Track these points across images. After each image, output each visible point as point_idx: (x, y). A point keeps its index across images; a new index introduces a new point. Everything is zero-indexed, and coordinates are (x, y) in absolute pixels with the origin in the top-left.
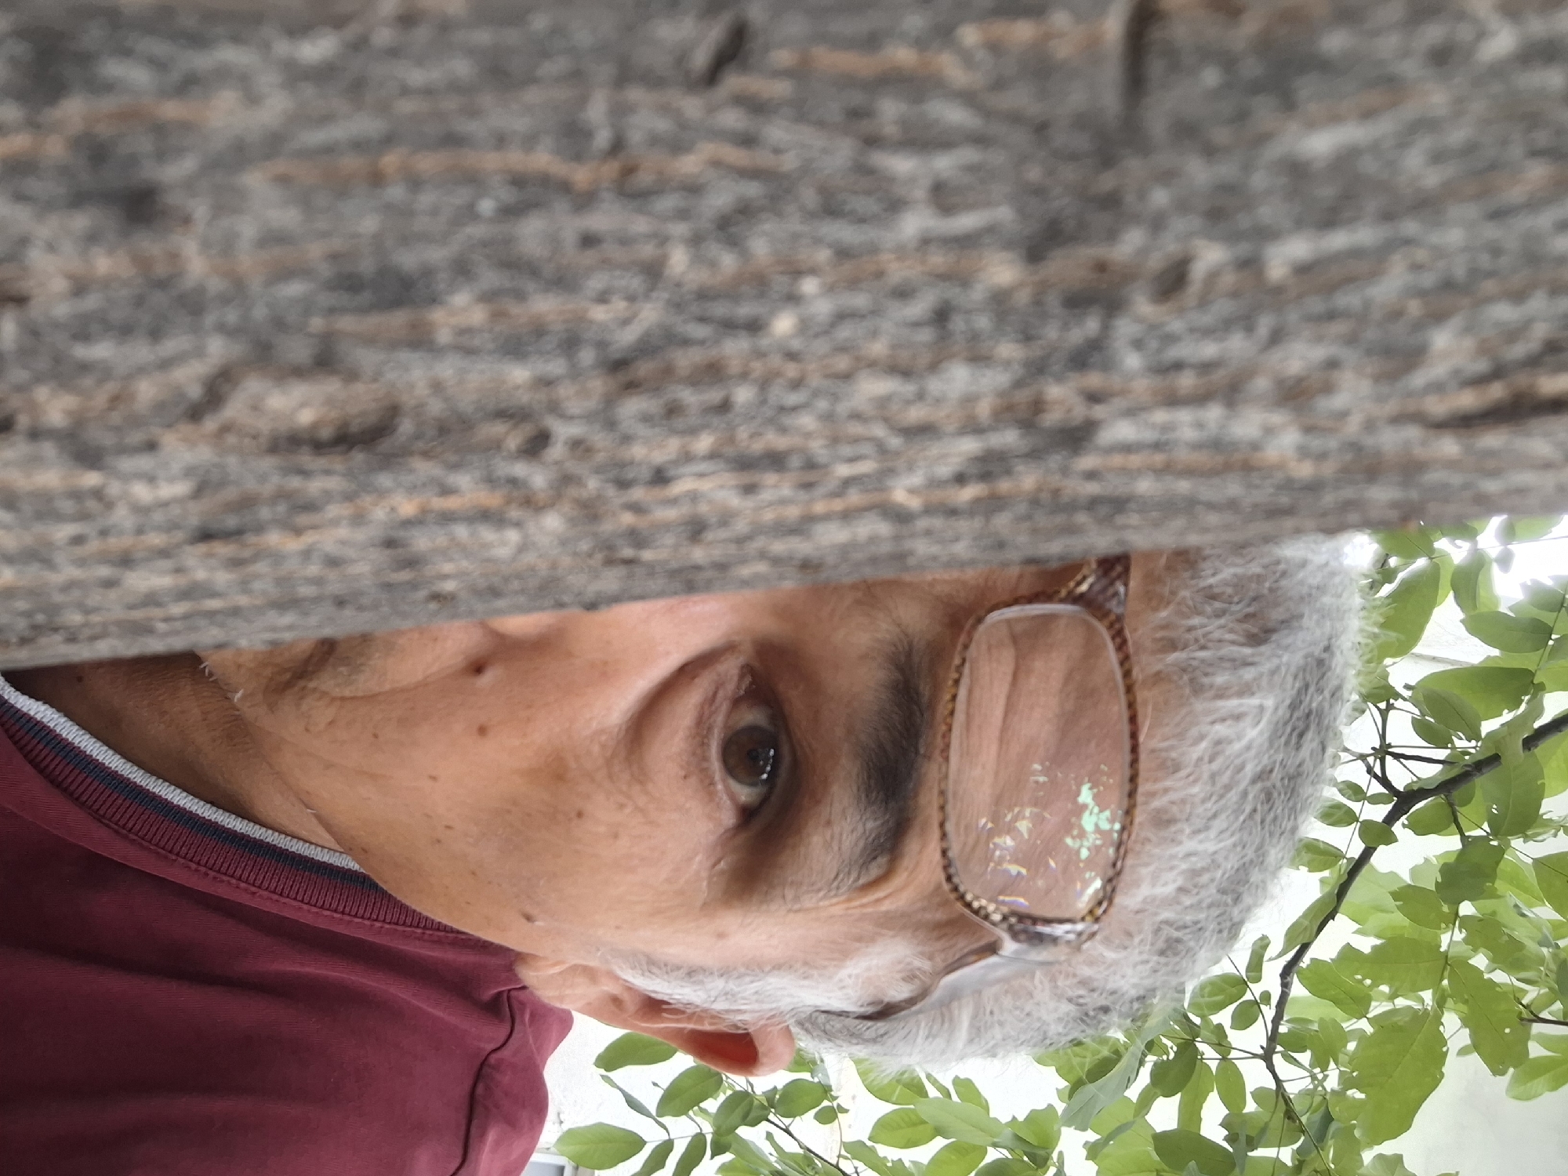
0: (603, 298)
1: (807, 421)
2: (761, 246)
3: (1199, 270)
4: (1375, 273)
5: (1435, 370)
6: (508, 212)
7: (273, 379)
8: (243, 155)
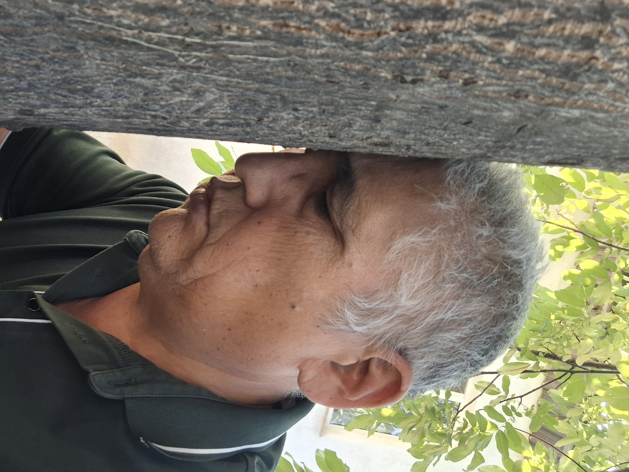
0: (431, 138)
2: (458, 136)
3: (517, 147)
4: (541, 150)
6: (426, 129)
7: (377, 138)
8: (395, 119)
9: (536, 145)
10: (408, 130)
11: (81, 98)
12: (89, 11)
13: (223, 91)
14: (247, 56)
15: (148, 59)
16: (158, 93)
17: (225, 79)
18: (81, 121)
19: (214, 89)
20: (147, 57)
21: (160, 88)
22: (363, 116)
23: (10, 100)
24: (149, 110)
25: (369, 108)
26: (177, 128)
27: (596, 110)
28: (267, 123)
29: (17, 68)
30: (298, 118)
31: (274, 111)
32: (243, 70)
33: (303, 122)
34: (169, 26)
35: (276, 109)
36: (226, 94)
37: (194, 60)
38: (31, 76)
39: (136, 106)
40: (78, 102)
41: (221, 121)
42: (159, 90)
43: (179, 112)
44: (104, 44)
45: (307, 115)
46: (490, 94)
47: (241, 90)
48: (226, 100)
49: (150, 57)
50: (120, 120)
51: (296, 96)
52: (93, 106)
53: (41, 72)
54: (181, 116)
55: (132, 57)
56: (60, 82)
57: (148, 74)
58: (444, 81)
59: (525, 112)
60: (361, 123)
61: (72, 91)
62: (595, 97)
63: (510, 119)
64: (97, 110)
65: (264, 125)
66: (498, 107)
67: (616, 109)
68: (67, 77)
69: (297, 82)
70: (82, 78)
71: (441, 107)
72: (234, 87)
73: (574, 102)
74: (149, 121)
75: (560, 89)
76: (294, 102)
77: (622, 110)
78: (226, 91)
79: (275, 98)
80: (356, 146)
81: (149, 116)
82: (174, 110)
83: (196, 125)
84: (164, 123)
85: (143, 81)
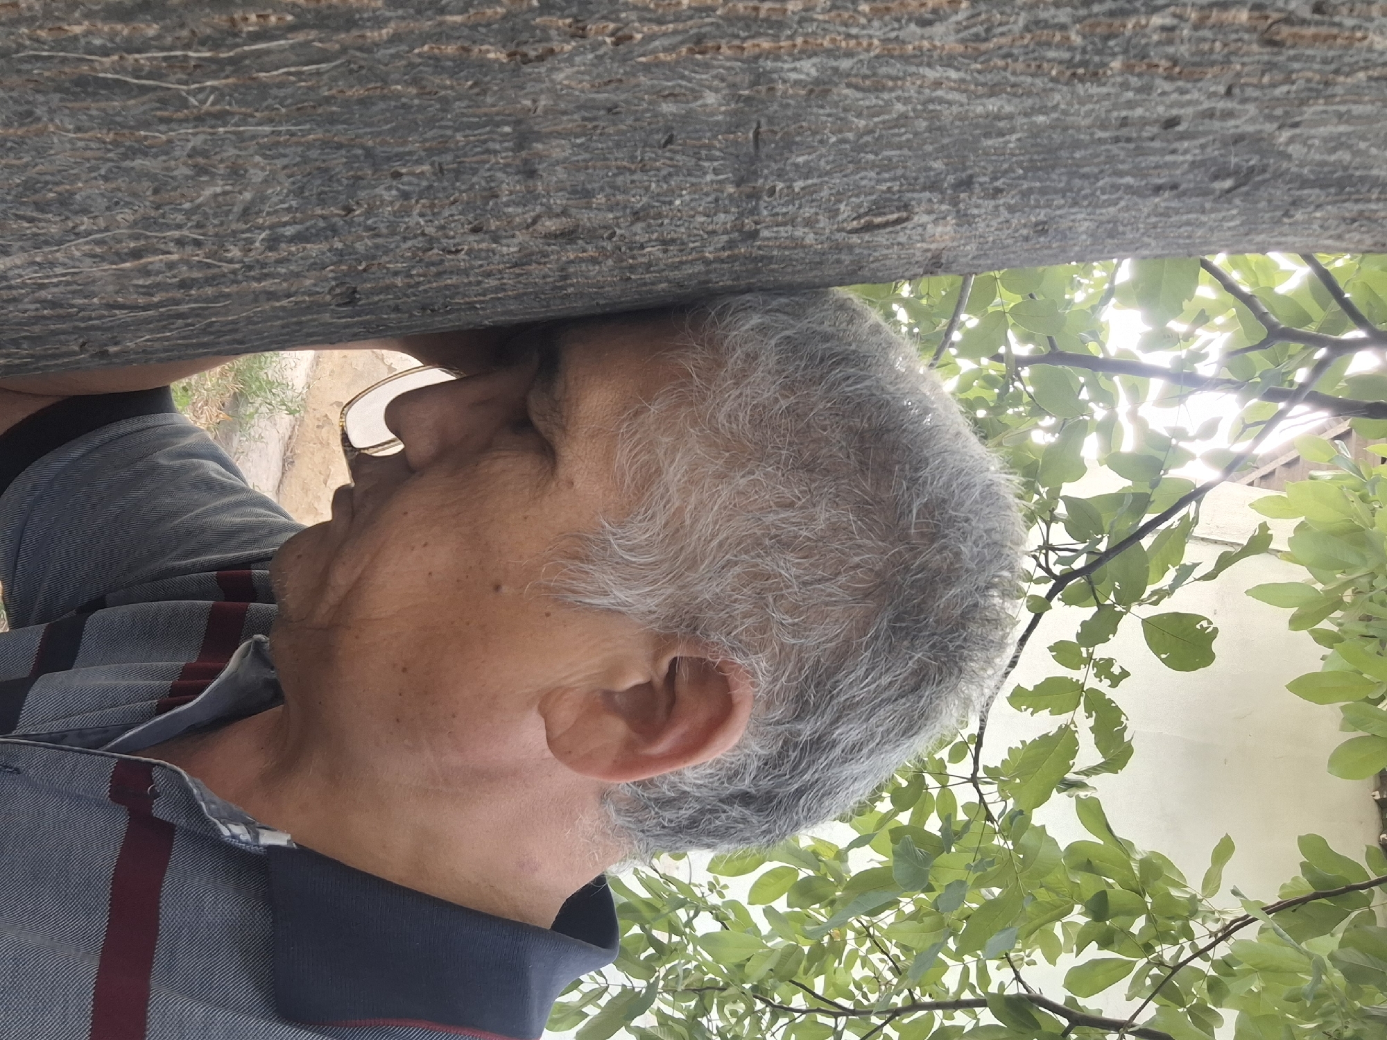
0: (634, 196)
1: (683, 230)
2: (673, 183)
4: (821, 190)
5: (843, 216)
6: (615, 175)
7: (550, 218)
8: (558, 163)
9: (807, 178)
10: (589, 187)
11: (58, 219)
12: (43, 34)
13: (273, 158)
14: (285, 70)
15: (144, 113)
16: (174, 184)
17: (267, 129)
18: (68, 283)
19: (258, 159)
20: (142, 109)
21: (175, 173)
22: (507, 165)
24: (168, 227)
25: (506, 144)
26: (226, 267)
27: (833, 53)
28: (362, 219)
30: (406, 196)
31: (364, 188)
32: (289, 101)
33: (417, 202)
34: (159, 37)
35: (364, 182)
36: (280, 163)
37: (212, 98)
39: (147, 222)
40: (54, 230)
41: (289, 231)
42: (174, 178)
43: (216, 222)
44: (74, 94)
45: (418, 185)
46: (661, 55)
47: (299, 149)
48: (281, 176)
49: (146, 107)
50: (128, 265)
51: (387, 143)
52: (78, 235)
54: (221, 230)
55: (119, 114)
56: (21, 189)
57: (151, 147)
58: (583, 46)
59: (733, 86)
60: (509, 185)
61: (41, 207)
62: (815, 24)
63: (724, 113)
64: (87, 243)
65: (359, 225)
66: (689, 85)
67: (859, 44)
68: (31, 178)
69: (375, 109)
70: (52, 174)
71: (609, 110)
72: (286, 144)
73: (789, 43)
74: (175, 257)
75: (756, 19)
76: (389, 159)
77: (870, 45)
78: (278, 158)
79: (357, 157)
80: (528, 251)
81: (172, 244)
82: (207, 219)
83: (250, 250)
84: (199, 256)
85: (147, 163)
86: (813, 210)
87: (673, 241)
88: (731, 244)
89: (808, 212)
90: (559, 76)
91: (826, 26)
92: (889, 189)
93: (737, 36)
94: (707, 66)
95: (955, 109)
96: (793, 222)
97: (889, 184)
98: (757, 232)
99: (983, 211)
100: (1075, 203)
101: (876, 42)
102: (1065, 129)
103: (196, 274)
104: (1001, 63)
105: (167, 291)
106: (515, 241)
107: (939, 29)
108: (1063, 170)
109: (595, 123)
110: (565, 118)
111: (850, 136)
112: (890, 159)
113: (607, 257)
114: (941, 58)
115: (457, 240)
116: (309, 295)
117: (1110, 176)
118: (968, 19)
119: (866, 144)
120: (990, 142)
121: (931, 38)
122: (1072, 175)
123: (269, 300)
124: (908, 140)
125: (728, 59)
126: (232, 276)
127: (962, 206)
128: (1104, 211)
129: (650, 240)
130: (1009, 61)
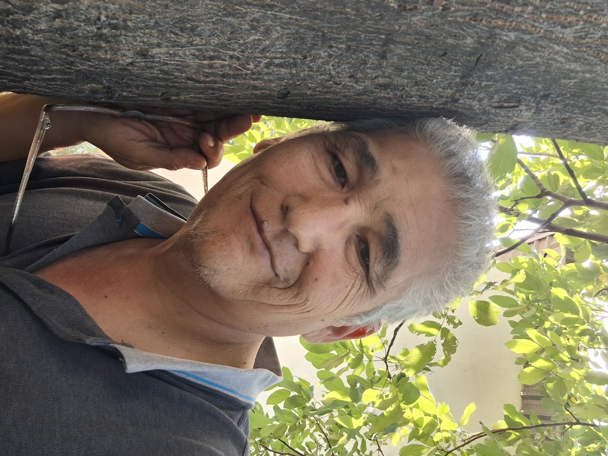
0: (419, 75)
1: (431, 93)
2: (437, 73)
3: (475, 84)
4: (491, 87)
5: (494, 100)
6: (416, 65)
7: (382, 77)
8: (396, 55)
9: (488, 81)
10: (404, 67)
11: (187, 36)
13: (285, 29)
16: (240, 31)
17: (288, 16)
18: (177, 65)
19: (278, 28)
21: (243, 27)
22: (376, 52)
23: (138, 38)
24: (230, 49)
25: (380, 43)
26: (245, 71)
27: (524, 32)
28: (309, 62)
29: (153, 7)
30: (330, 56)
31: (316, 49)
32: (302, 6)
33: (334, 60)
35: (316, 47)
36: (286, 31)
38: (160, 14)
39: (223, 46)
40: (184, 40)
41: (277, 61)
42: (241, 29)
43: (250, 51)
45: (337, 53)
46: (458, 19)
47: (297, 27)
48: (284, 38)
50: (206, 62)
51: (333, 32)
52: (192, 45)
53: (168, 10)
54: (250, 55)
56: (177, 20)
57: (238, 13)
58: (430, 9)
59: (481, 37)
60: (373, 59)
61: (182, 30)
62: (522, 19)
63: (471, 48)
64: (194, 49)
65: (306, 65)
66: (463, 33)
67: (536, 30)
68: (183, 16)
69: (336, 17)
70: (193, 17)
71: (427, 37)
72: (293, 24)
73: (510, 24)
74: (226, 63)
75: (501, 12)
76: (330, 39)
77: (540, 31)
78: (286, 29)
79: (318, 35)
80: (366, 90)
81: (228, 57)
82: (247, 49)
83: (258, 66)
84: (236, 64)
85: (233, 20)
86: (484, 95)
87: (425, 97)
88: (446, 103)
89: (482, 95)
90: (414, 19)
91: (527, 20)
92: (517, 92)
93: (491, 17)
94: (474, 27)
95: (558, 65)
96: (474, 98)
97: (517, 91)
98: (459, 99)
99: (547, 109)
100: (582, 113)
101: (542, 31)
102: (594, 81)
103: (231, 72)
104: (585, 49)
105: (215, 77)
106: (364, 84)
107: (568, 31)
108: (585, 98)
109: (419, 41)
110: (408, 37)
111: (514, 67)
112: (523, 80)
113: (396, 98)
114: (564, 42)
115: (342, 79)
116: (270, 91)
117: (600, 104)
118: (581, 29)
119: (517, 72)
120: (563, 81)
121: (564, 33)
122: (587, 101)
123: (253, 89)
124: (534, 74)
125: (483, 26)
126: (244, 76)
127: (540, 105)
128: (590, 118)
129: (416, 95)
130: (588, 49)
